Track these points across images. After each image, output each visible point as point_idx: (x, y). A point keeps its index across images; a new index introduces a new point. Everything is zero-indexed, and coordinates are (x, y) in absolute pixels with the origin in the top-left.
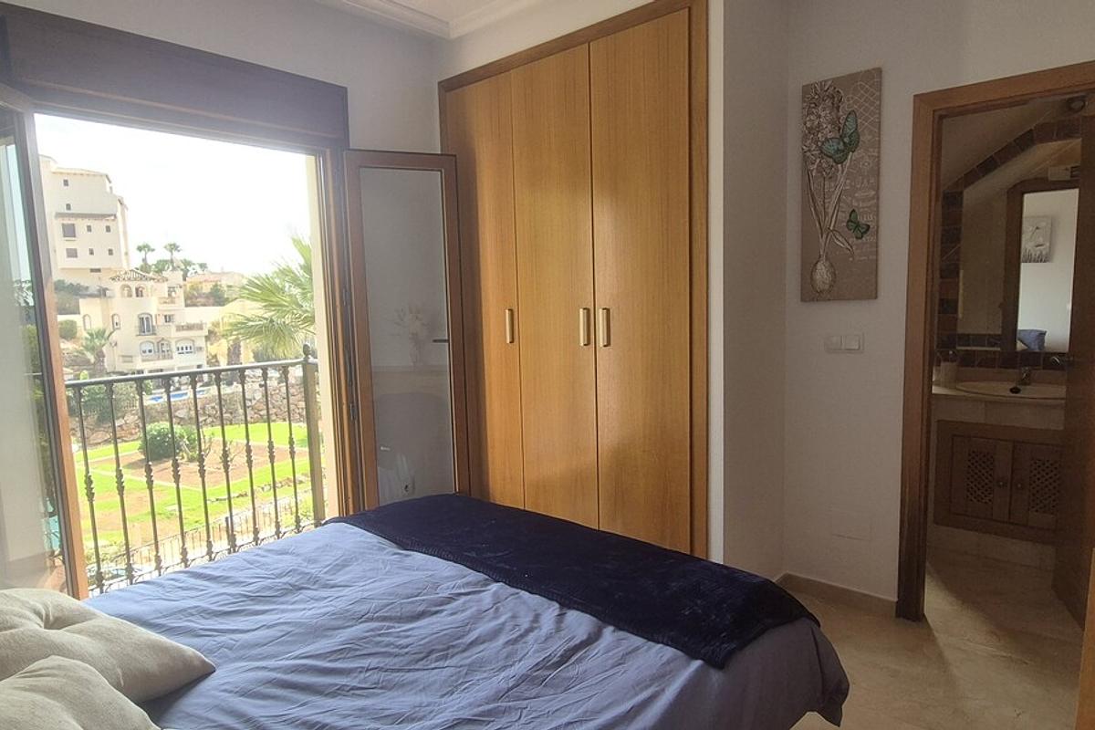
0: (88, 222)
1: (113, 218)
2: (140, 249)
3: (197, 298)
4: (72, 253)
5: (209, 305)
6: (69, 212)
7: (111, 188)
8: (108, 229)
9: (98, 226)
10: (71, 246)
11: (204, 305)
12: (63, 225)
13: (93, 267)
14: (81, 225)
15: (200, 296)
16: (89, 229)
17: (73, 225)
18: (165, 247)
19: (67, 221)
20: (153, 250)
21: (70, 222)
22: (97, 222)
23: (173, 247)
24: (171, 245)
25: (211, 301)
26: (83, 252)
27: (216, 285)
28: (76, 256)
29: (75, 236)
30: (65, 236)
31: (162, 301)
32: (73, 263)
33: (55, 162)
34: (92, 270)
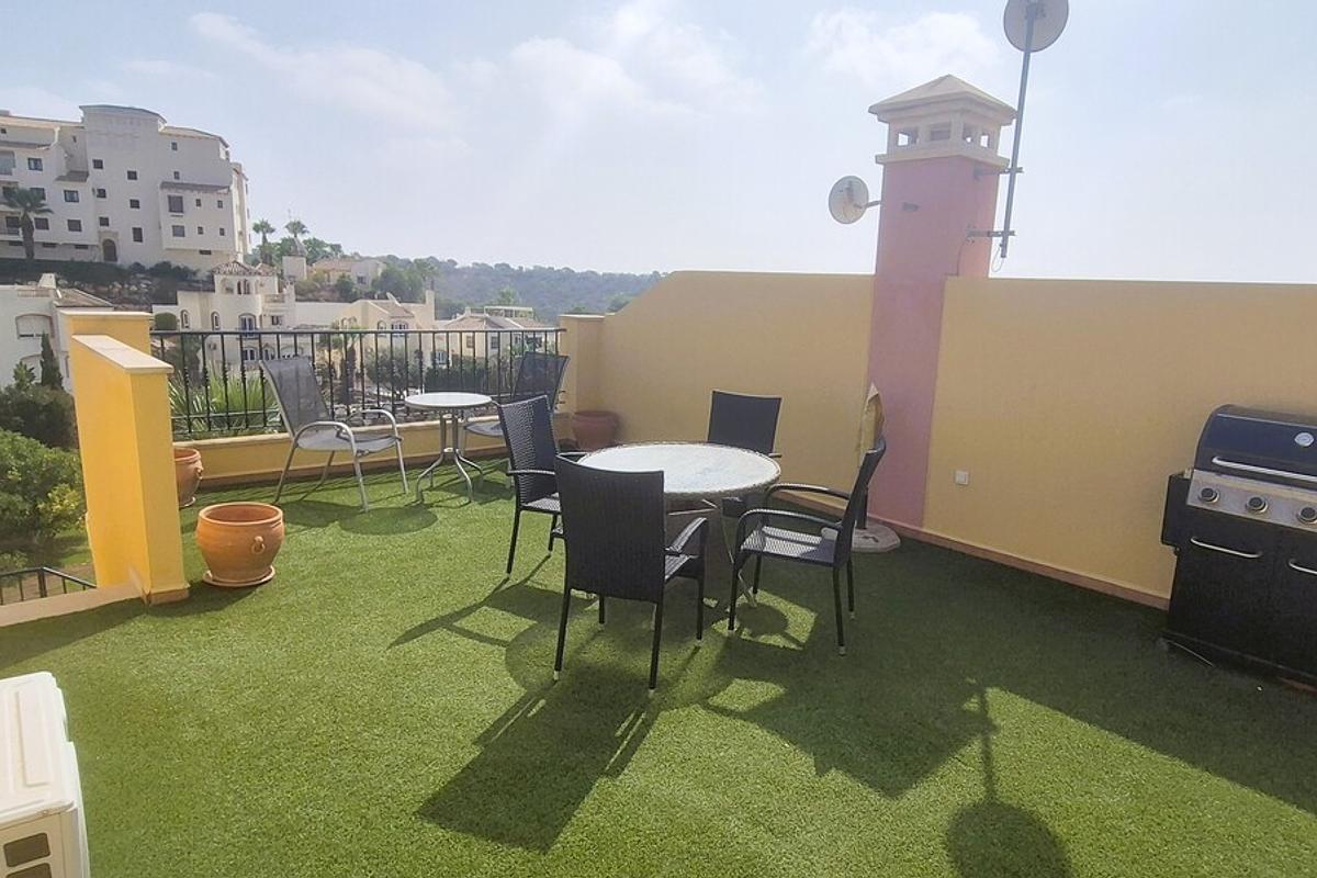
0: (196, 195)
1: (225, 191)
2: (257, 228)
3: (319, 291)
4: (179, 231)
5: (333, 301)
6: (176, 181)
7: (227, 153)
8: (220, 204)
9: (209, 200)
10: (178, 222)
11: (327, 301)
12: (169, 197)
13: (202, 249)
14: (189, 198)
15: (323, 288)
16: (199, 203)
17: (181, 198)
18: (287, 227)
19: (173, 193)
20: (273, 231)
21: (177, 194)
22: (208, 195)
23: (297, 227)
24: (294, 224)
25: (337, 295)
26: (191, 231)
27: (343, 276)
28: (183, 235)
29: (182, 212)
30: (171, 211)
31: (268, 299)
32: (179, 243)
33: (165, 121)
34: (202, 252)
